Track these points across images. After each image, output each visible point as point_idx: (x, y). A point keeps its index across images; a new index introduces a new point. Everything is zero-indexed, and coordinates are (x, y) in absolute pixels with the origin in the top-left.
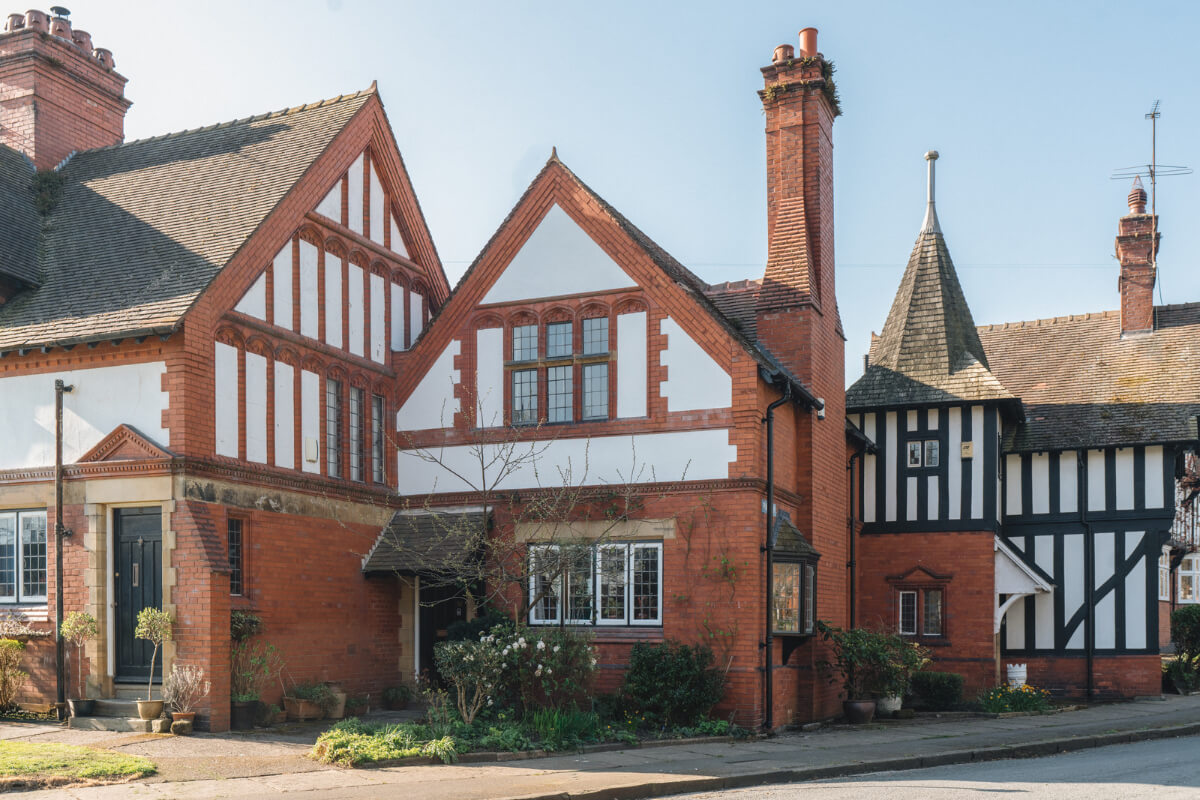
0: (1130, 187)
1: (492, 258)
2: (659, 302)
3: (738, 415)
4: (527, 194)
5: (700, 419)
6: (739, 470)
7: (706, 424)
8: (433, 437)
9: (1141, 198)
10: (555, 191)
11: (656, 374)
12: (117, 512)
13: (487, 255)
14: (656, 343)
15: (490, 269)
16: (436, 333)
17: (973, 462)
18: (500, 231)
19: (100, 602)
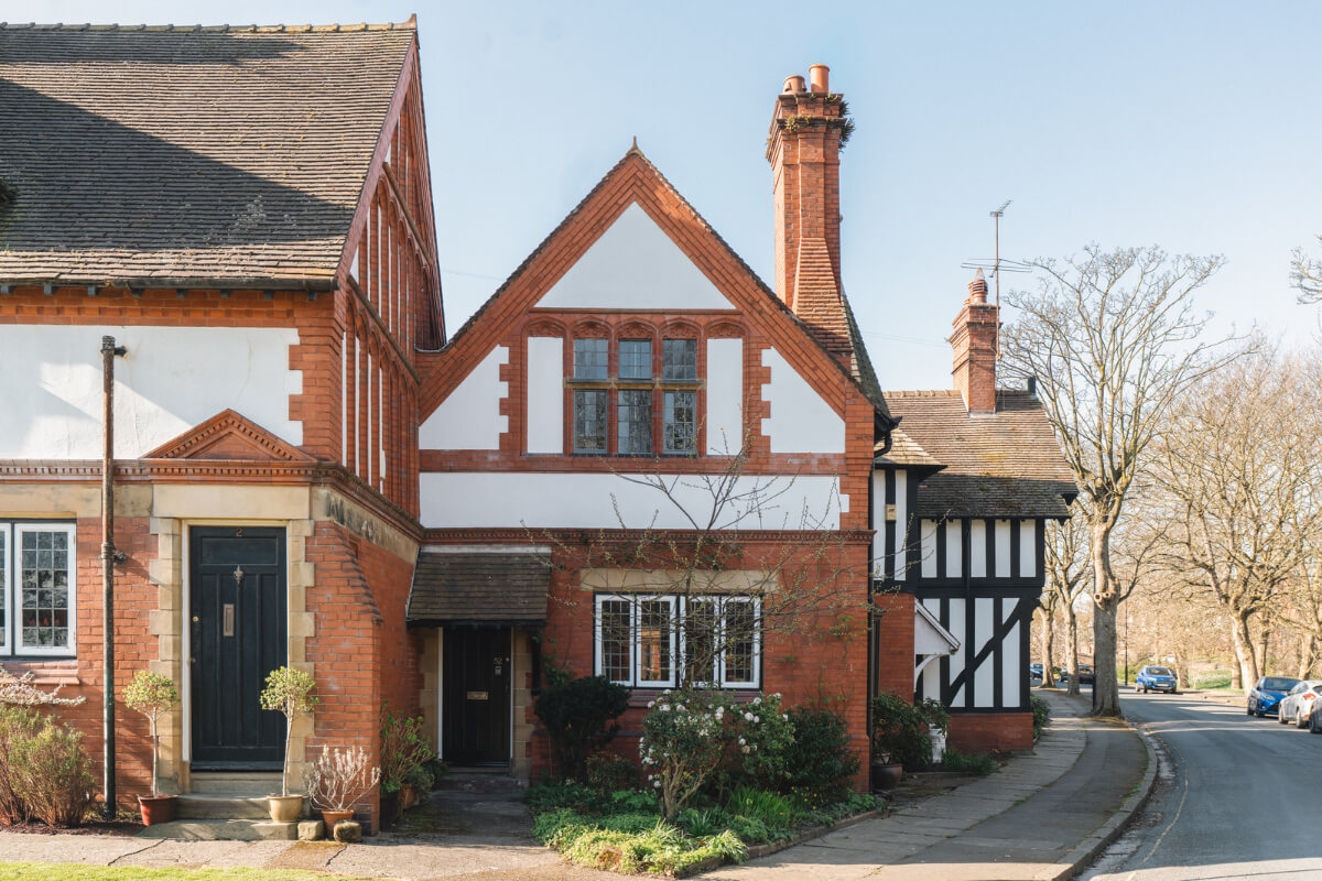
0: (973, 277)
1: (554, 254)
2: (762, 330)
3: (853, 462)
4: (600, 186)
5: (808, 463)
6: (852, 521)
7: (815, 470)
8: (470, 459)
9: (982, 288)
10: (635, 188)
11: (754, 410)
12: (192, 529)
13: (547, 250)
14: (755, 376)
15: (550, 267)
16: (478, 334)
17: (897, 525)
18: (565, 224)
19: (177, 659)
